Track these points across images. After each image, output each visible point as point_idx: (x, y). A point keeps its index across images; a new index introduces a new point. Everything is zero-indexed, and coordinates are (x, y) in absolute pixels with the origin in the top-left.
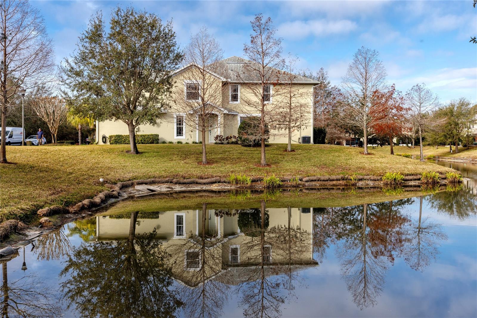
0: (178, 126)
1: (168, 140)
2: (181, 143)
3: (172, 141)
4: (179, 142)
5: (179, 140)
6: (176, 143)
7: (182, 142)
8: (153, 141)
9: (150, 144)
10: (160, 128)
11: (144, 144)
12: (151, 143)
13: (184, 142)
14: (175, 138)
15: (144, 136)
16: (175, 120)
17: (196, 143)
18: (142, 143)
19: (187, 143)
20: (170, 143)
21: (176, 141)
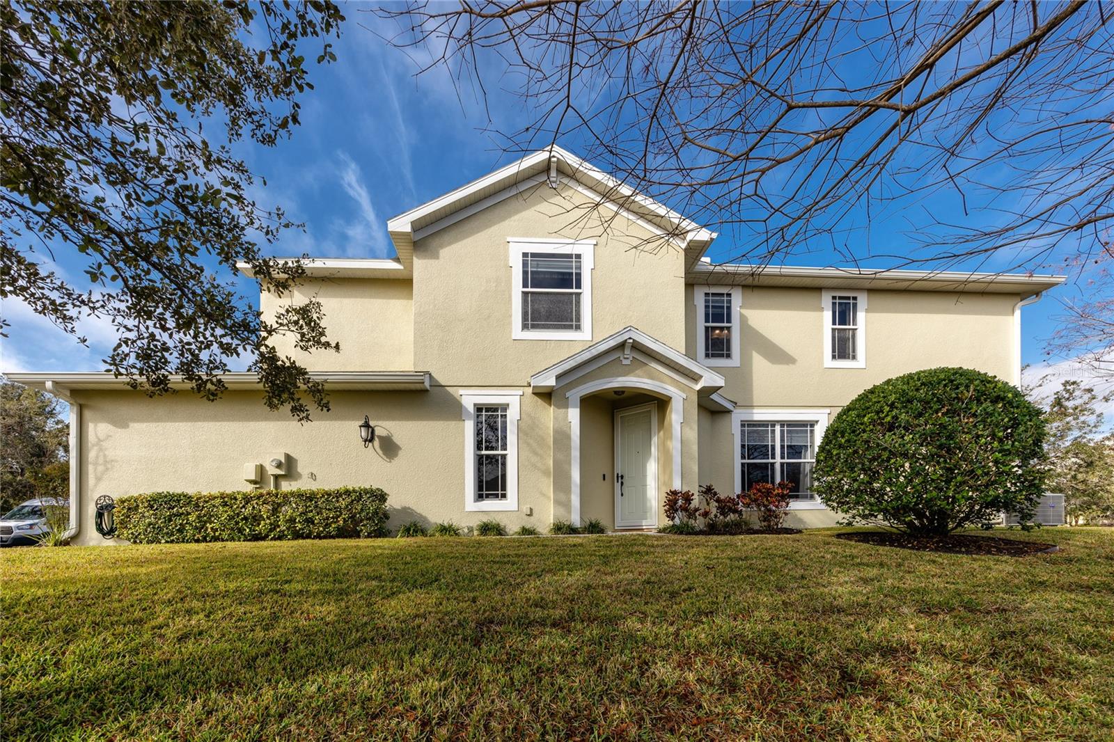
0: (484, 452)
1: (436, 515)
2: (499, 530)
3: (456, 524)
4: (486, 529)
5: (485, 519)
6: (471, 530)
7: (502, 524)
8: (356, 523)
9: (338, 536)
10: (396, 461)
11: (308, 537)
12: (343, 533)
13: (513, 527)
14: (467, 509)
15: (311, 497)
16: (469, 427)
17: (572, 530)
18: (297, 535)
19: (525, 531)
20: (445, 530)
21: (475, 522)
